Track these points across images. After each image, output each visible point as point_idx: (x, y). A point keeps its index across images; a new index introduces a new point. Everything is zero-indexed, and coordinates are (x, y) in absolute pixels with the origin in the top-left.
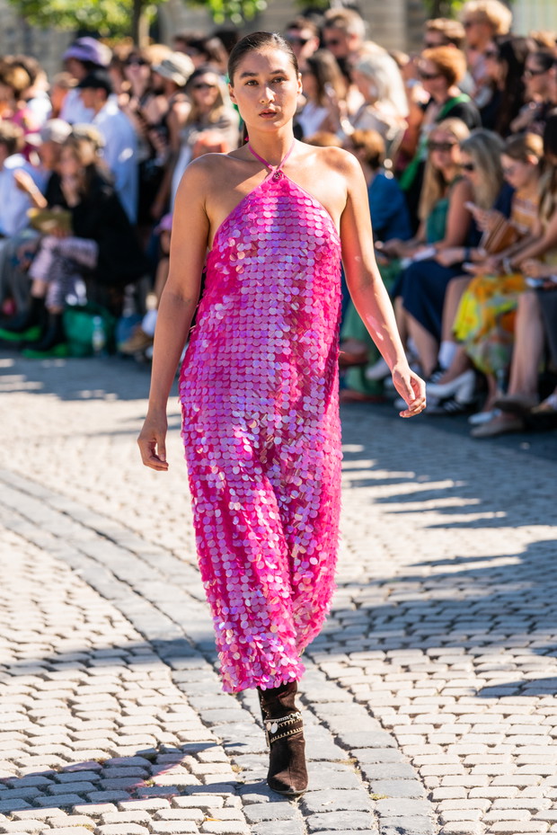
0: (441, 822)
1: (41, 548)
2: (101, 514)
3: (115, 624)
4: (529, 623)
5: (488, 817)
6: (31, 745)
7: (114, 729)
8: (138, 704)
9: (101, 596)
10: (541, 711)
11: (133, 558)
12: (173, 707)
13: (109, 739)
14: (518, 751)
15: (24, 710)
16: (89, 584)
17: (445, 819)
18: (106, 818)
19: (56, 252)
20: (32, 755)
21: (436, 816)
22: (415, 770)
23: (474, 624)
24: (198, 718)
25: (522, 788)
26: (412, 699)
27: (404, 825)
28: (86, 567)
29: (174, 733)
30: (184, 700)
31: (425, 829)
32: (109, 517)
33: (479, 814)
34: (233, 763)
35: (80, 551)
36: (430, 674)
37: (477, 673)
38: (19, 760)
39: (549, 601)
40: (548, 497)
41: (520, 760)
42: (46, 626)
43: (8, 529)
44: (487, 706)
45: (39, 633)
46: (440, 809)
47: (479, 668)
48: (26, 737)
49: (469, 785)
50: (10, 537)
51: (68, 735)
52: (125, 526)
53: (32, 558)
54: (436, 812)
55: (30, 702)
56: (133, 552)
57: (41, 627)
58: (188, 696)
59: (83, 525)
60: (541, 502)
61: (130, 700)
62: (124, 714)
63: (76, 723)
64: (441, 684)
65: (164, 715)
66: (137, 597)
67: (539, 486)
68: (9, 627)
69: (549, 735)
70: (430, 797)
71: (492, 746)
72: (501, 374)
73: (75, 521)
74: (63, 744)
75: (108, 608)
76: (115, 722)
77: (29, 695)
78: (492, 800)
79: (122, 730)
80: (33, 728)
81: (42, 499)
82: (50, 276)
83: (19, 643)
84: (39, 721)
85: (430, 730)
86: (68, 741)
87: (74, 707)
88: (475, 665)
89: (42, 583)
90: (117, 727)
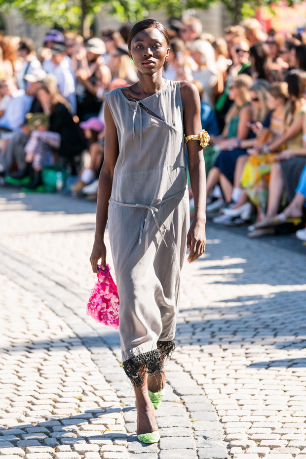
0: (225, 433)
1: (27, 290)
2: (58, 274)
3: (63, 330)
4: (274, 333)
5: (250, 431)
6: (18, 391)
7: (61, 384)
8: (74, 371)
9: (57, 315)
10: (278, 378)
11: (73, 296)
12: (91, 373)
13: (58, 388)
14: (266, 398)
15: (15, 373)
16: (51, 309)
17: (228, 432)
18: (54, 428)
19: (39, 139)
20: (18, 396)
21: (223, 430)
22: (213, 407)
23: (246, 333)
24: (104, 379)
25: (268, 417)
26: (213, 370)
27: (206, 435)
28: (50, 300)
29: (92, 386)
30: (97, 369)
31: (218, 437)
32: (62, 275)
33: (246, 430)
34: (121, 402)
35: (47, 292)
36: (223, 358)
37: (247, 357)
38: (12, 399)
39: (284, 321)
40: (286, 269)
41: (267, 403)
42: (28, 330)
43: (11, 280)
44: (252, 375)
45: (24, 333)
46: (225, 427)
47: (248, 355)
48: (16, 387)
49: (241, 415)
50: (11, 284)
51: (37, 386)
52: (70, 279)
53: (22, 295)
54: (223, 428)
55: (18, 369)
56: (74, 293)
57: (25, 331)
58: (99, 367)
59: (49, 279)
60: (282, 271)
61: (70, 369)
62: (66, 376)
63: (41, 380)
64: (228, 363)
65: (86, 377)
66: (75, 316)
67: (281, 262)
68: (9, 330)
69: (282, 390)
70: (221, 421)
71: (253, 395)
72: (264, 205)
73: (45, 276)
74: (35, 391)
75: (60, 321)
76: (62, 380)
77: (18, 365)
78: (252, 423)
79: (65, 384)
80: (19, 382)
81: (29, 265)
82: (36, 151)
83: (14, 339)
84: (23, 379)
85: (222, 387)
86: (37, 389)
87: (41, 372)
88: (246, 354)
89: (27, 308)
90: (62, 382)
